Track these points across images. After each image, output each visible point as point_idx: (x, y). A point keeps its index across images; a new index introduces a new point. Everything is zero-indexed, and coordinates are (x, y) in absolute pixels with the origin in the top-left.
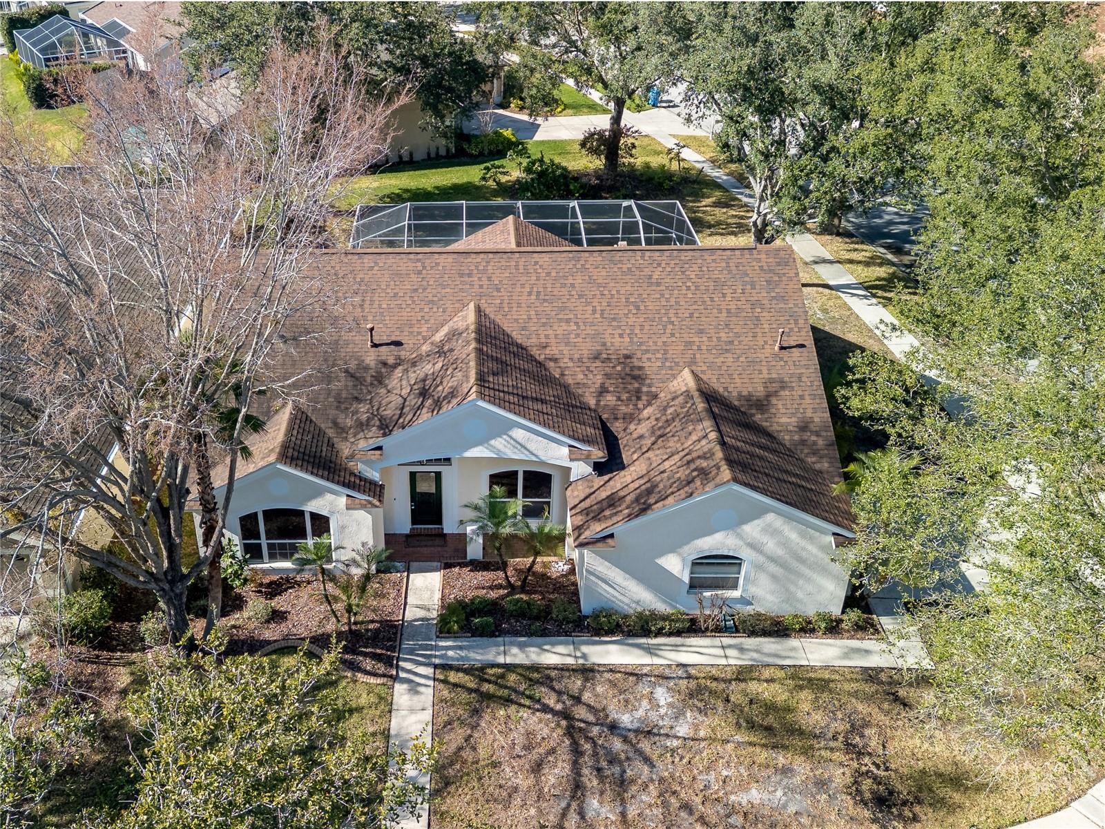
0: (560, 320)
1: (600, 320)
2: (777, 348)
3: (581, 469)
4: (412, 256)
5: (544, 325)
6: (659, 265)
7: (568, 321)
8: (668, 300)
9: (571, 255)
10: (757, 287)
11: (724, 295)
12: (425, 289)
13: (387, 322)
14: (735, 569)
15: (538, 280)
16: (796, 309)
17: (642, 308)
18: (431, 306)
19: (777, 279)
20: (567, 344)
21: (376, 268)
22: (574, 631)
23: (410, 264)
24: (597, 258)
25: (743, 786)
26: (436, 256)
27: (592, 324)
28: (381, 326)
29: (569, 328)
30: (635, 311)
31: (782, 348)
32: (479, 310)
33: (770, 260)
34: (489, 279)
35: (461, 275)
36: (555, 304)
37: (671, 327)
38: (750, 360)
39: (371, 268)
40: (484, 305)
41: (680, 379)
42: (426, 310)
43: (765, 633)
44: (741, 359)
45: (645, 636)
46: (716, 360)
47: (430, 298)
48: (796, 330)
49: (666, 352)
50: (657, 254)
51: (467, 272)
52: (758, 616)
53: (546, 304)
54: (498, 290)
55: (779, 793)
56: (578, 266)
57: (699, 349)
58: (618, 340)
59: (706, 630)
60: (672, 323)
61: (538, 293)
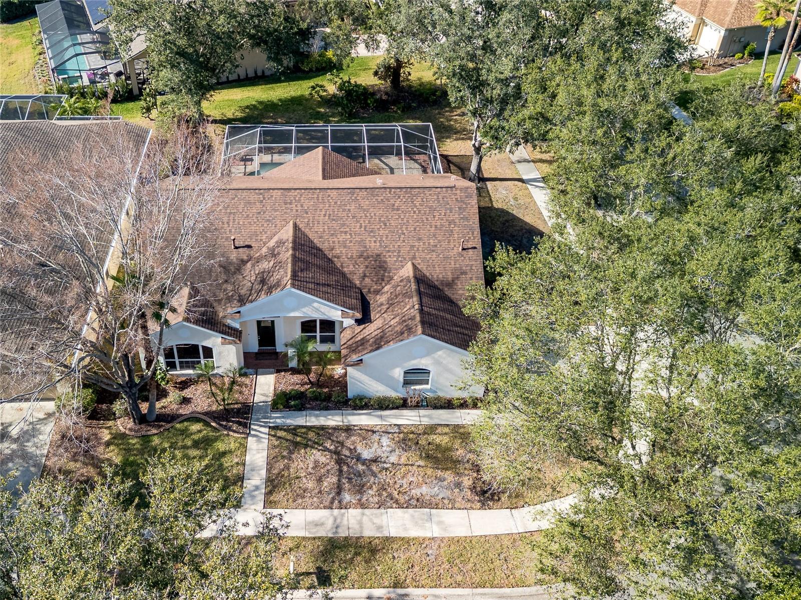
0: (342, 232)
1: (364, 232)
2: (460, 249)
3: (348, 322)
4: (257, 191)
5: (332, 235)
6: (399, 197)
7: (346, 233)
8: (402, 220)
9: (349, 191)
10: (453, 211)
11: (434, 217)
12: (264, 212)
13: (243, 233)
14: (427, 375)
15: (329, 206)
16: (474, 226)
17: (388, 224)
18: (268, 223)
19: (465, 207)
20: (345, 247)
21: (236, 199)
22: (343, 407)
23: (256, 196)
24: (364, 193)
25: (419, 486)
26: (271, 191)
27: (359, 234)
28: (240, 236)
29: (346, 237)
30: (383, 227)
31: (463, 249)
32: (295, 226)
33: (462, 195)
34: (302, 206)
35: (286, 203)
36: (339, 222)
37: (403, 236)
38: (445, 256)
39: (234, 199)
40: (298, 222)
41: (405, 269)
42: (266, 225)
43: (442, 407)
44: (440, 256)
45: (379, 410)
46: (426, 256)
47: (268, 218)
48: (472, 238)
49: (399, 252)
50: (399, 190)
51: (289, 201)
52: (438, 399)
53: (334, 222)
54: (307, 213)
55: (436, 489)
56: (353, 198)
57: (418, 250)
58: (373, 244)
59: (411, 406)
60: (404, 234)
61: (330, 215)
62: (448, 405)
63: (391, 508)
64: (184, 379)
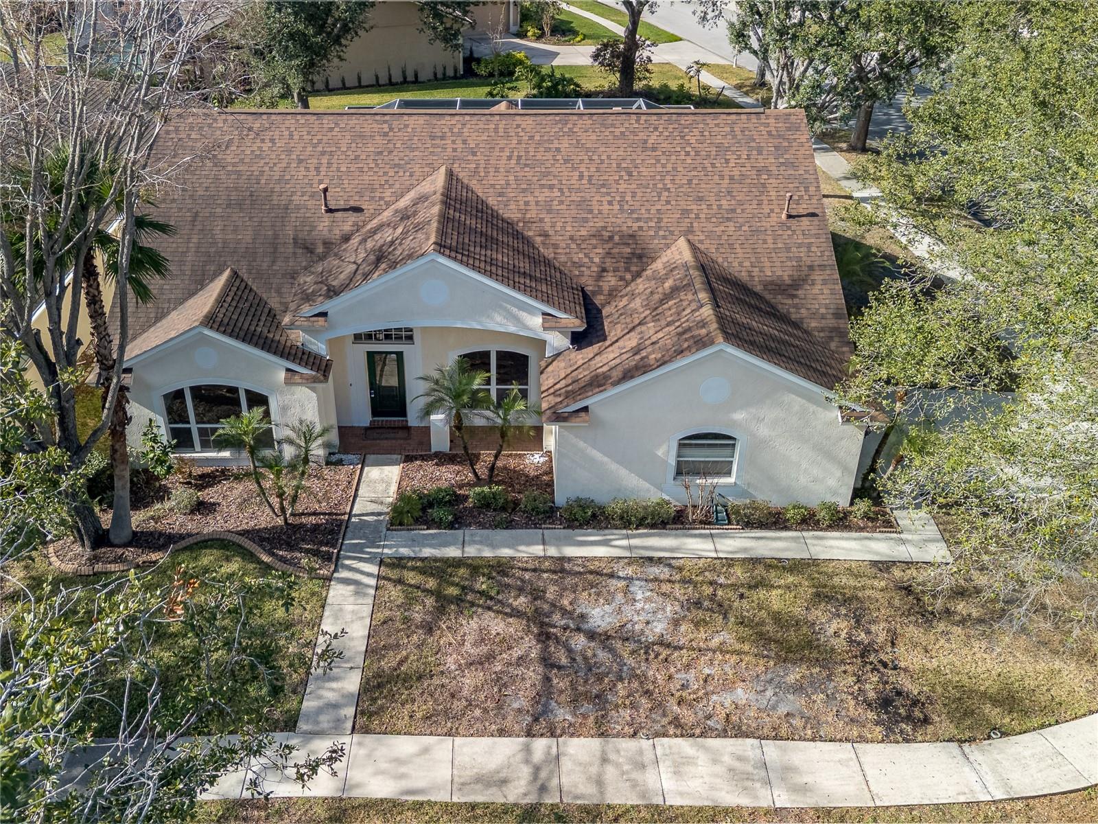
0: (542, 186)
1: (588, 186)
2: (784, 216)
3: (557, 341)
4: (378, 118)
5: (524, 191)
6: (656, 129)
7: (551, 187)
8: (664, 166)
9: (557, 118)
10: (765, 152)
11: (727, 161)
12: (390, 152)
13: (346, 186)
14: (728, 451)
15: (519, 143)
16: (807, 176)
17: (635, 174)
18: (396, 170)
19: (787, 144)
20: (549, 211)
21: (337, 129)
22: (545, 523)
23: (375, 125)
24: (588, 122)
25: (727, 685)
26: (406, 118)
27: (579, 190)
28: (338, 190)
29: (552, 195)
30: (626, 178)
31: (789, 216)
32: (450, 175)
33: (780, 125)
34: (464, 142)
35: (433, 138)
36: (537, 169)
37: (667, 194)
38: (754, 229)
39: (331, 129)
40: (456, 168)
41: (673, 248)
42: (391, 174)
43: (762, 525)
44: (743, 228)
45: (625, 528)
46: (715, 229)
47: (397, 162)
48: (806, 197)
49: (660, 220)
50: (655, 117)
51: (440, 134)
52: (754, 506)
53: (527, 169)
54: (474, 154)
55: (769, 693)
56: (566, 130)
57: (697, 217)
58: (606, 207)
59: (694, 521)
60: (668, 190)
61: (519, 157)
62: (774, 520)
63: (665, 735)
64: (209, 470)
